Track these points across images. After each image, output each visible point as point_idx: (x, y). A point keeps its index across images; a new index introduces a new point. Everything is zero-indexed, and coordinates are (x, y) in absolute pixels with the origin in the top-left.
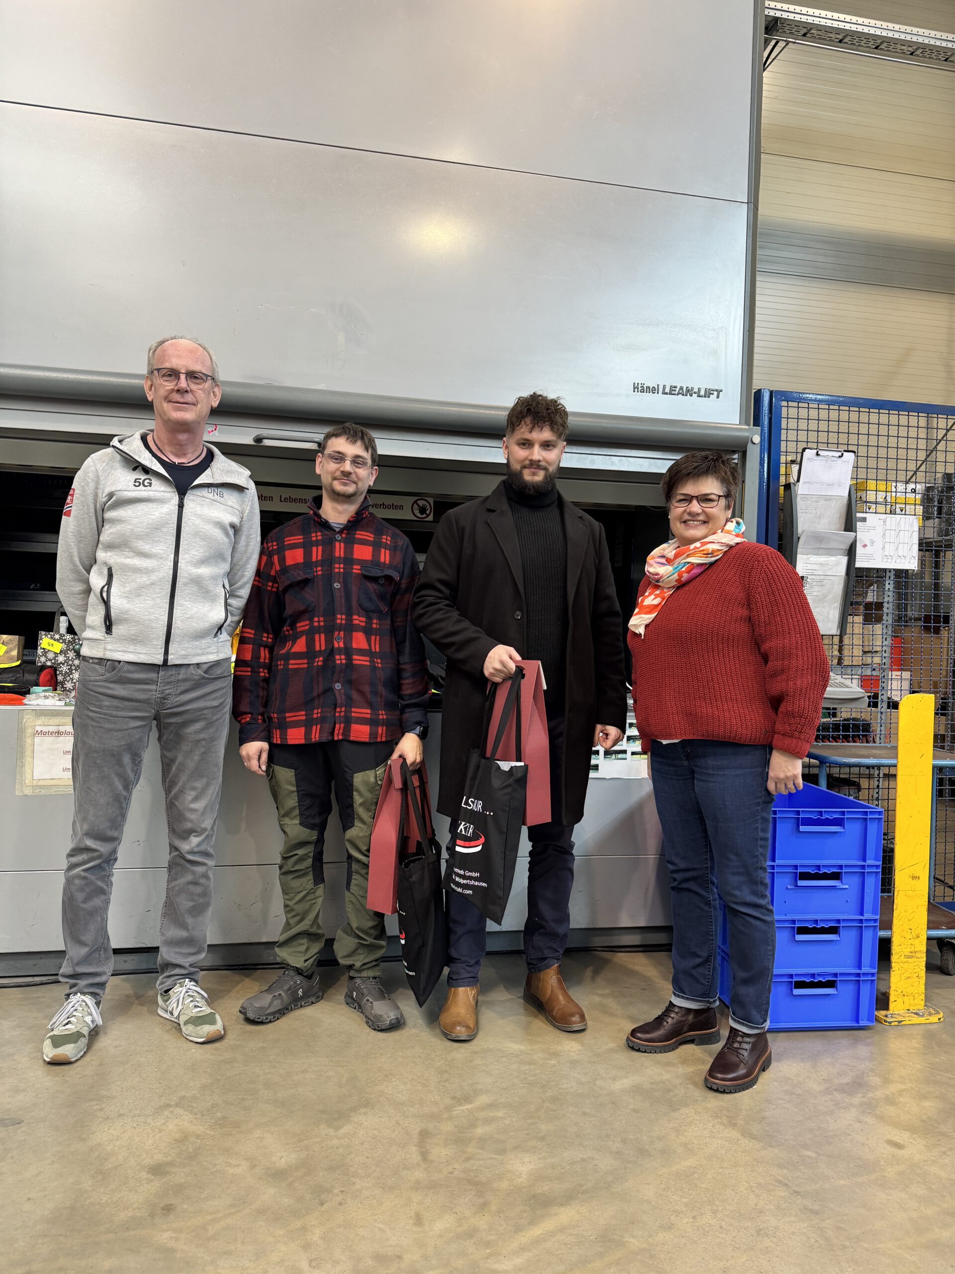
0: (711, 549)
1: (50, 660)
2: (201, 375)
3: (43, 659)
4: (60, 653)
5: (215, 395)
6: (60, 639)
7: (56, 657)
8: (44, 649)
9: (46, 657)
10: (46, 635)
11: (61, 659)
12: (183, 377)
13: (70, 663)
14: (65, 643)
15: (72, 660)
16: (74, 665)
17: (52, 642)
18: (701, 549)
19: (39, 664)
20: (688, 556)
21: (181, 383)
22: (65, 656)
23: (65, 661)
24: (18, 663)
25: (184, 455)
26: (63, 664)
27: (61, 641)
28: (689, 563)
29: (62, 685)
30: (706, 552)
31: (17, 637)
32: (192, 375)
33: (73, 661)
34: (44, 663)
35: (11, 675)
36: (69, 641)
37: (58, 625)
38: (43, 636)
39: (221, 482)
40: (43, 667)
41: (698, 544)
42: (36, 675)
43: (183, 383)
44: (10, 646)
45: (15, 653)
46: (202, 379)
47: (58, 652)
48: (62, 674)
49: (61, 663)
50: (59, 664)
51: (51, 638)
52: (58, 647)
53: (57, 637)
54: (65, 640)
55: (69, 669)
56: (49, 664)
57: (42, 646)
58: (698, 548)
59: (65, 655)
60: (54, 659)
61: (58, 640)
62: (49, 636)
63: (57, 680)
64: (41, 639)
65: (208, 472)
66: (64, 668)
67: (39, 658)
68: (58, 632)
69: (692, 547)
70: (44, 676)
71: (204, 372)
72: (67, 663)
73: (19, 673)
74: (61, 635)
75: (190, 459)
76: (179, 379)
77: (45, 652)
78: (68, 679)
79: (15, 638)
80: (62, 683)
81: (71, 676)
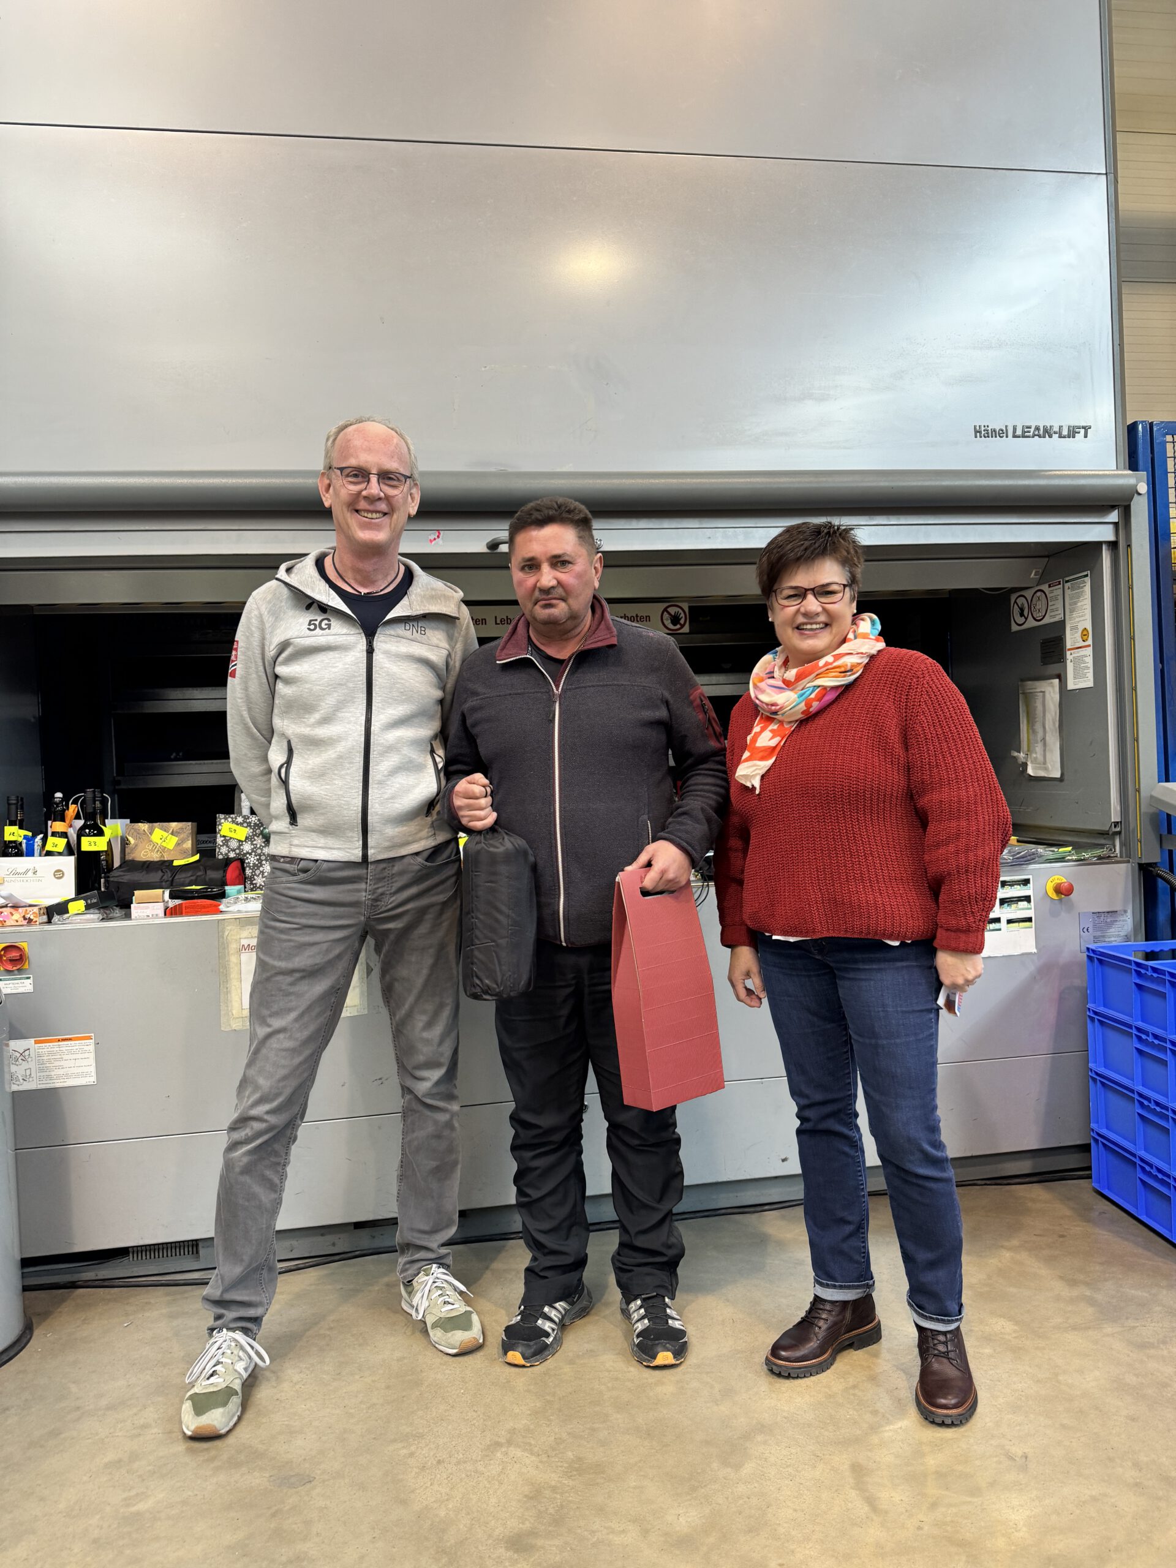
0: (849, 665)
1: (234, 850)
2: (397, 475)
3: (224, 850)
4: (245, 841)
5: (413, 499)
6: (244, 822)
7: (240, 845)
8: (224, 836)
9: (228, 846)
10: (226, 819)
11: (247, 847)
12: (374, 479)
13: (259, 851)
14: (250, 826)
15: (261, 848)
16: (264, 854)
17: (234, 826)
18: (835, 664)
19: (221, 857)
20: (817, 677)
21: (371, 488)
22: (252, 844)
23: (252, 849)
24: (197, 857)
25: (372, 582)
26: (250, 854)
27: (245, 825)
28: (819, 686)
29: (251, 881)
30: (843, 669)
31: (190, 823)
32: (385, 476)
33: (262, 850)
34: (226, 854)
35: (190, 874)
36: (255, 824)
37: (240, 805)
38: (223, 821)
39: (422, 612)
40: (227, 861)
41: (829, 658)
42: (221, 872)
43: (374, 487)
44: (182, 836)
45: (188, 844)
46: (399, 480)
47: (243, 839)
48: (250, 867)
49: (248, 853)
50: (245, 855)
51: (233, 822)
52: (242, 833)
53: (240, 819)
54: (250, 823)
55: (258, 860)
56: (232, 855)
57: (222, 833)
58: (831, 664)
59: (252, 842)
60: (239, 848)
61: (241, 824)
62: (230, 820)
63: (245, 875)
64: (220, 824)
65: (405, 601)
66: (252, 860)
67: (220, 849)
68: (240, 813)
69: (822, 662)
70: (232, 871)
71: (402, 471)
72: (255, 852)
73: (200, 870)
74: (244, 817)
75: (384, 586)
76: (369, 481)
77: (227, 840)
78: (257, 872)
79: (187, 827)
80: (252, 879)
81: (261, 869)
